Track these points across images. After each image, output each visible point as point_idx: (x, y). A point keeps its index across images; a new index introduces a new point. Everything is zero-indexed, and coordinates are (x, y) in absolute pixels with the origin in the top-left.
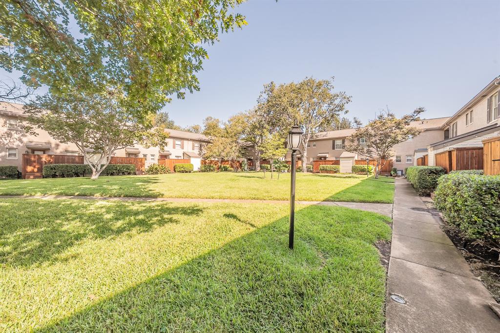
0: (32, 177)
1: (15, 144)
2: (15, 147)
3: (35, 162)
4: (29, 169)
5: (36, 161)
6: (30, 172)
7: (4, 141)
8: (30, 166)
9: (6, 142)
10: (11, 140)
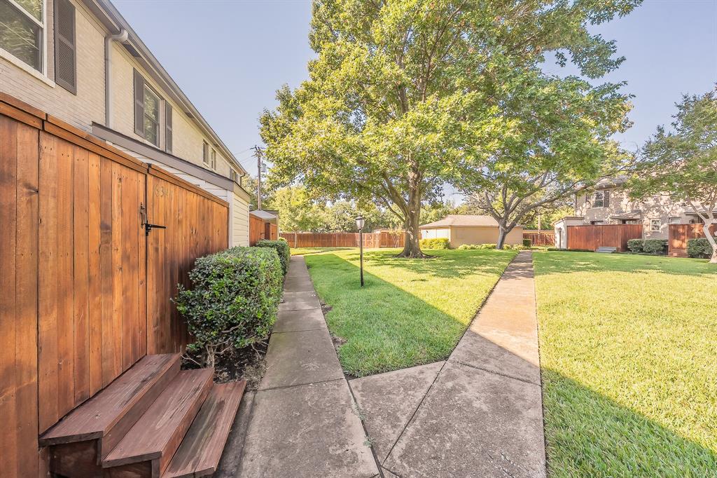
0: (675, 254)
1: (678, 212)
2: (678, 216)
3: (683, 234)
4: (677, 243)
5: (686, 233)
6: (678, 248)
7: (667, 209)
8: (678, 239)
9: (668, 211)
10: (674, 208)
